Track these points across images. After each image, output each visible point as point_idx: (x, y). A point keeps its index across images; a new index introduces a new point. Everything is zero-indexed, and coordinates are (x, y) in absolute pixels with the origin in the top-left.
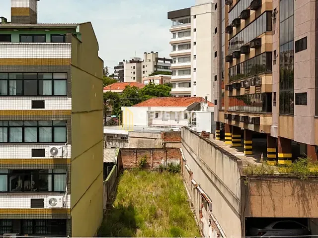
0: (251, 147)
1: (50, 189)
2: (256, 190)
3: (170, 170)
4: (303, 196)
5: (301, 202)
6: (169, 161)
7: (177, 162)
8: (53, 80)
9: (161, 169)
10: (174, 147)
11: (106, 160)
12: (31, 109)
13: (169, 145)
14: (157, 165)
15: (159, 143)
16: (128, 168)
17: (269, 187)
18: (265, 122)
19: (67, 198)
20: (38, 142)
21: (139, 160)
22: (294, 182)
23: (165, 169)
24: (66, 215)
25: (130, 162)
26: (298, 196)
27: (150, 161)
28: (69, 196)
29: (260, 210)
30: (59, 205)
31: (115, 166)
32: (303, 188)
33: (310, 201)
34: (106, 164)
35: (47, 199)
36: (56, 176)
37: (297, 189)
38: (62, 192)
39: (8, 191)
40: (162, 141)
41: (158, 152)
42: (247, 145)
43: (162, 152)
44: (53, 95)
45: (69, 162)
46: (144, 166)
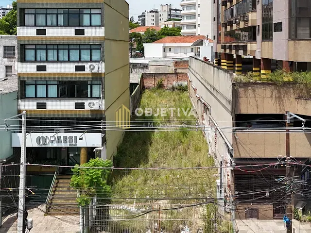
0: (241, 69)
1: (89, 96)
2: (244, 93)
3: (180, 89)
4: (280, 97)
5: (278, 102)
6: (179, 83)
7: (185, 83)
8: (91, 14)
9: (173, 89)
10: (183, 72)
11: (131, 81)
12: (74, 36)
13: (179, 71)
14: (170, 86)
15: (171, 69)
16: (148, 88)
17: (254, 91)
18: (251, 48)
19: (102, 102)
20: (80, 61)
21: (157, 82)
22: (273, 87)
23: (176, 88)
24: (102, 114)
25: (150, 83)
26: (276, 98)
27: (165, 83)
28: (103, 100)
29: (247, 108)
30: (96, 107)
31: (138, 86)
32: (279, 92)
33: (284, 101)
34: (132, 84)
35: (87, 103)
36: (93, 86)
37: (275, 93)
38: (98, 98)
39: (58, 97)
40: (173, 68)
41: (171, 76)
42: (237, 67)
43: (174, 76)
44: (91, 25)
45: (103, 75)
46: (160, 86)
